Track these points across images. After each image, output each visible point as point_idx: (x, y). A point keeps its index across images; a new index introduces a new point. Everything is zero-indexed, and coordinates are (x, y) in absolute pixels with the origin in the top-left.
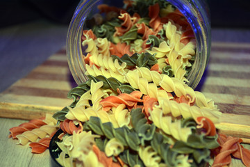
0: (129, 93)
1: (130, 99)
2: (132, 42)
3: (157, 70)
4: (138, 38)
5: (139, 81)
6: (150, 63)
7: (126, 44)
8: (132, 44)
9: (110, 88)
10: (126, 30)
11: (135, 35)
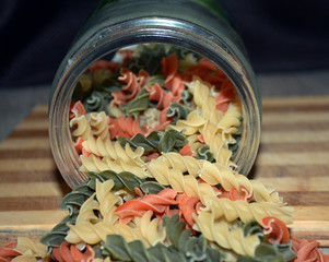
0: (157, 193)
2: (142, 113)
3: (190, 154)
4: (149, 107)
5: (171, 174)
6: (177, 143)
7: (133, 117)
8: (142, 117)
9: (123, 188)
10: (130, 96)
11: (146, 102)
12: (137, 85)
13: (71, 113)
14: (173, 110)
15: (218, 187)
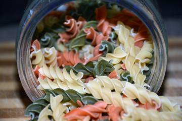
0: (93, 104)
1: (96, 110)
2: (80, 48)
3: (116, 77)
4: (86, 44)
5: (102, 91)
6: (107, 70)
7: (74, 51)
8: (80, 51)
9: (69, 100)
10: (72, 36)
11: (84, 41)
12: (77, 28)
13: (31, 48)
14: (104, 46)
15: (136, 100)
